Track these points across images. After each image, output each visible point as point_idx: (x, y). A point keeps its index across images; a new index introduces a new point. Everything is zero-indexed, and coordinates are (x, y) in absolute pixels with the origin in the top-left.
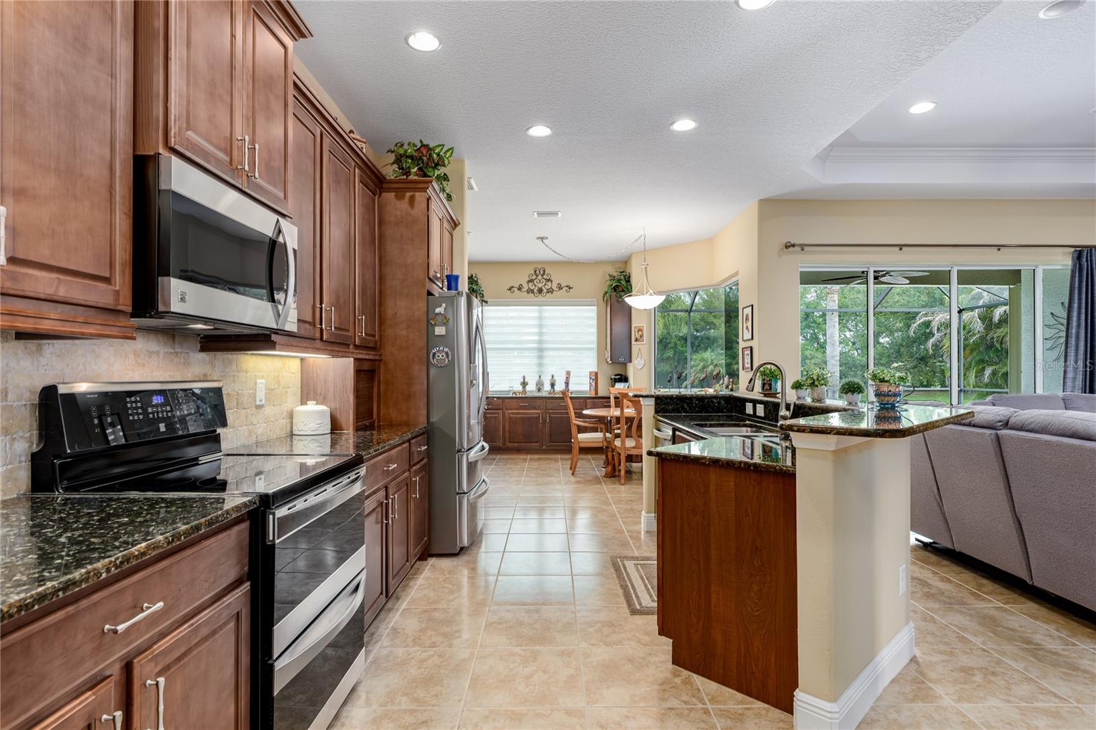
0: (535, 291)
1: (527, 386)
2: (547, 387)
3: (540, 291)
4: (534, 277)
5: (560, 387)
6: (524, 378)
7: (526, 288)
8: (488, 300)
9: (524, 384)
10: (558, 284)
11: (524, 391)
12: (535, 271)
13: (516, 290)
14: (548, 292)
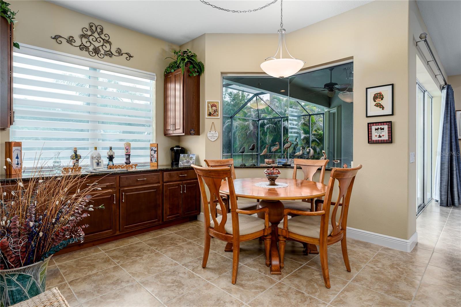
0: (91, 49)
1: (80, 160)
2: (105, 161)
3: (96, 51)
4: (89, 33)
5: (119, 160)
6: (75, 152)
7: (78, 43)
8: (20, 44)
9: (76, 157)
10: (118, 48)
11: (76, 167)
12: (90, 27)
13: (64, 41)
14: (106, 54)
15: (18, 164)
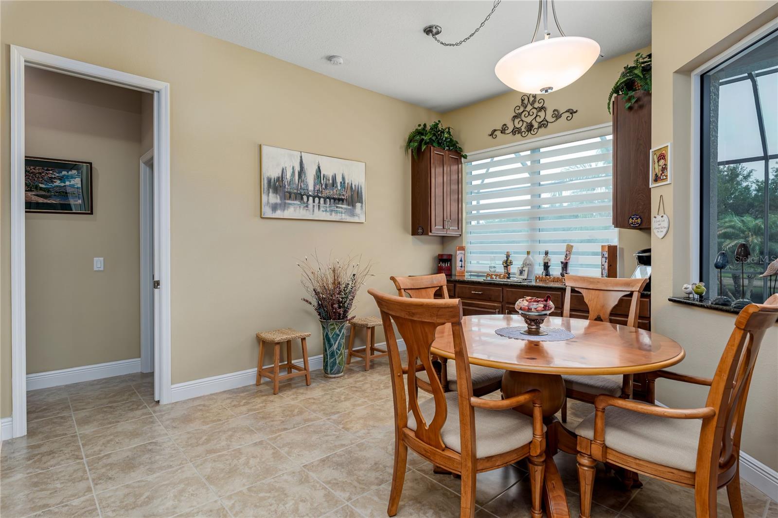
0: (523, 129)
2: (539, 270)
3: (530, 127)
4: (522, 109)
6: (508, 256)
7: (511, 128)
8: (467, 154)
9: (507, 264)
10: (554, 111)
12: (523, 100)
13: (498, 133)
14: (539, 127)
15: (462, 267)
